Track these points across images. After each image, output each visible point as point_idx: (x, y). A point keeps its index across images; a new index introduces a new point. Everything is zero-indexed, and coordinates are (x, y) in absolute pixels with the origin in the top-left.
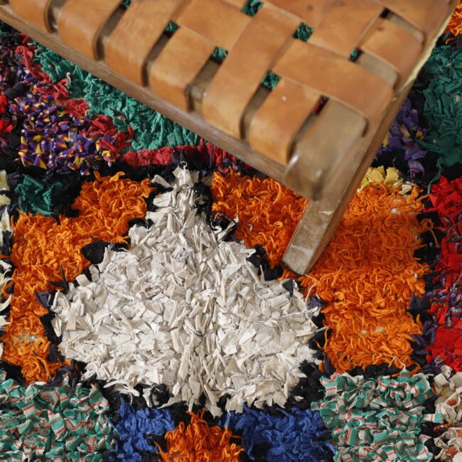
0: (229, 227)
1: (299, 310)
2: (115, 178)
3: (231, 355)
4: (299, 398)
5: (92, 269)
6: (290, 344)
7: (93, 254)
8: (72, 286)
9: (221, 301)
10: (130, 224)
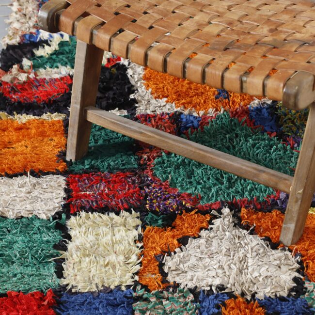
0: (251, 229)
1: (289, 260)
2: (193, 212)
3: (256, 277)
4: (293, 293)
5: (183, 247)
6: (287, 272)
7: (183, 241)
8: (173, 253)
9: (249, 255)
10: (201, 229)
